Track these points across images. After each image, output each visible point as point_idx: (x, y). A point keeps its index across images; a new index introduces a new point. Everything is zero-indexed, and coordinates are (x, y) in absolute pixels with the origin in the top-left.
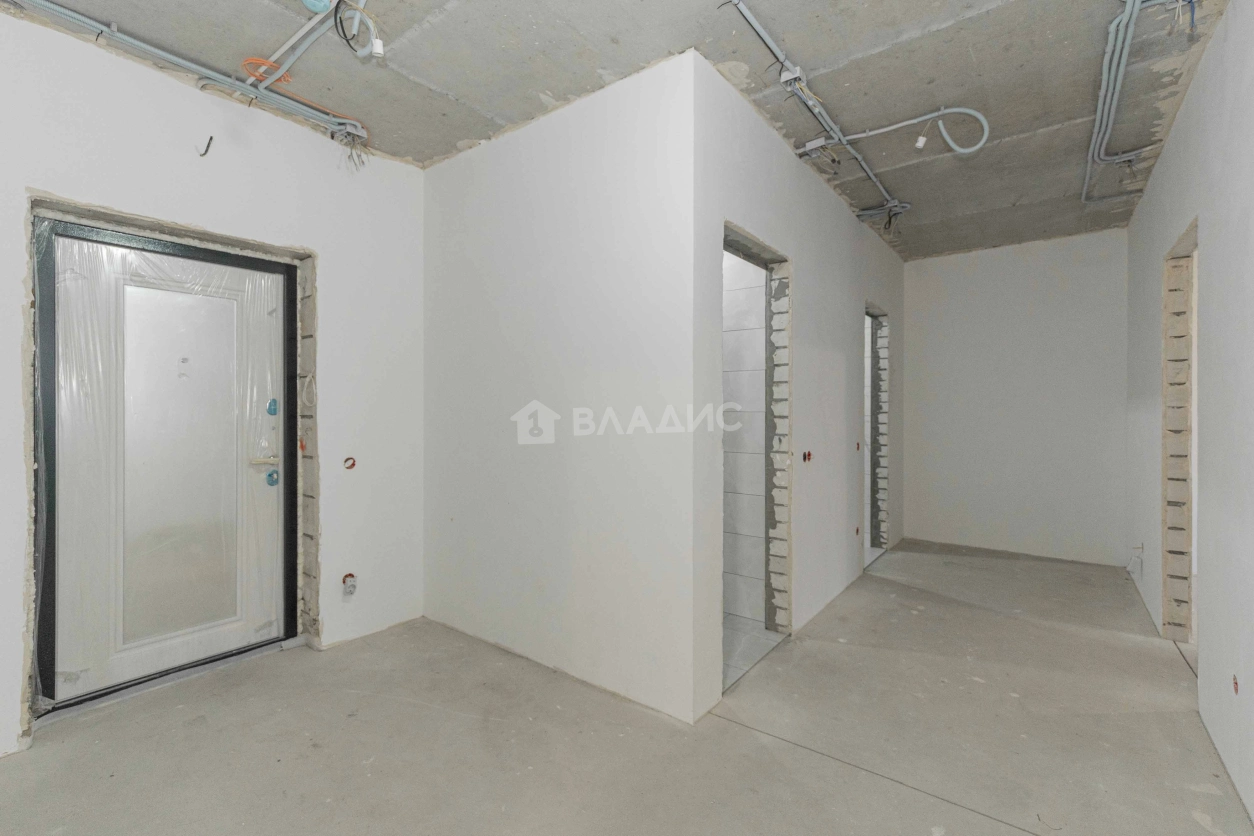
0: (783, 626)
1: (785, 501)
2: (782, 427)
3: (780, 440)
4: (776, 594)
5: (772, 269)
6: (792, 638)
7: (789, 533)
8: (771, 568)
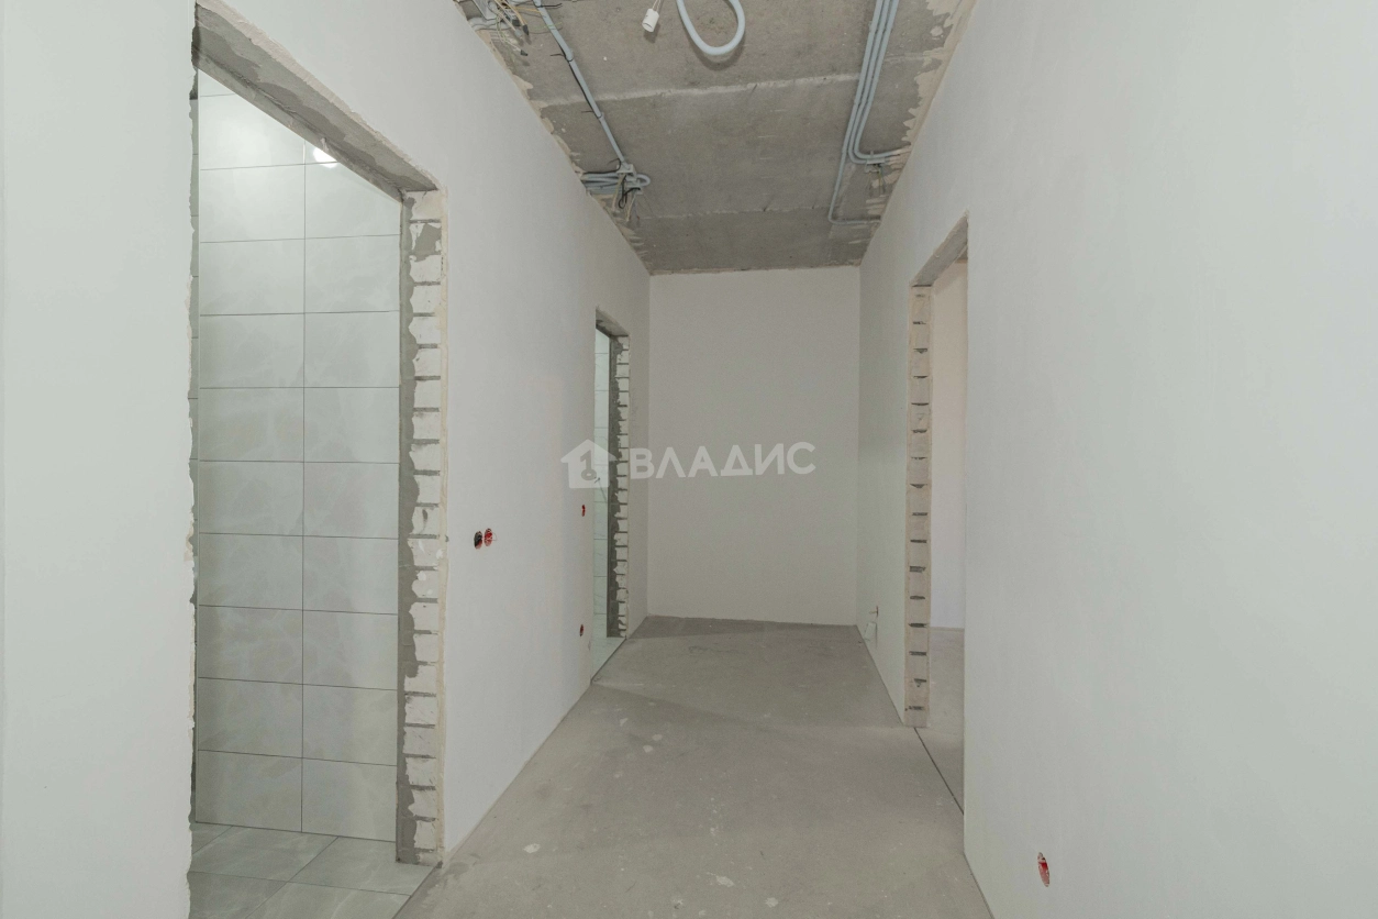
0: (426, 851)
1: (433, 625)
2: (427, 489)
3: (425, 515)
4: (416, 794)
5: (412, 201)
6: (442, 871)
7: (439, 682)
8: (407, 749)
